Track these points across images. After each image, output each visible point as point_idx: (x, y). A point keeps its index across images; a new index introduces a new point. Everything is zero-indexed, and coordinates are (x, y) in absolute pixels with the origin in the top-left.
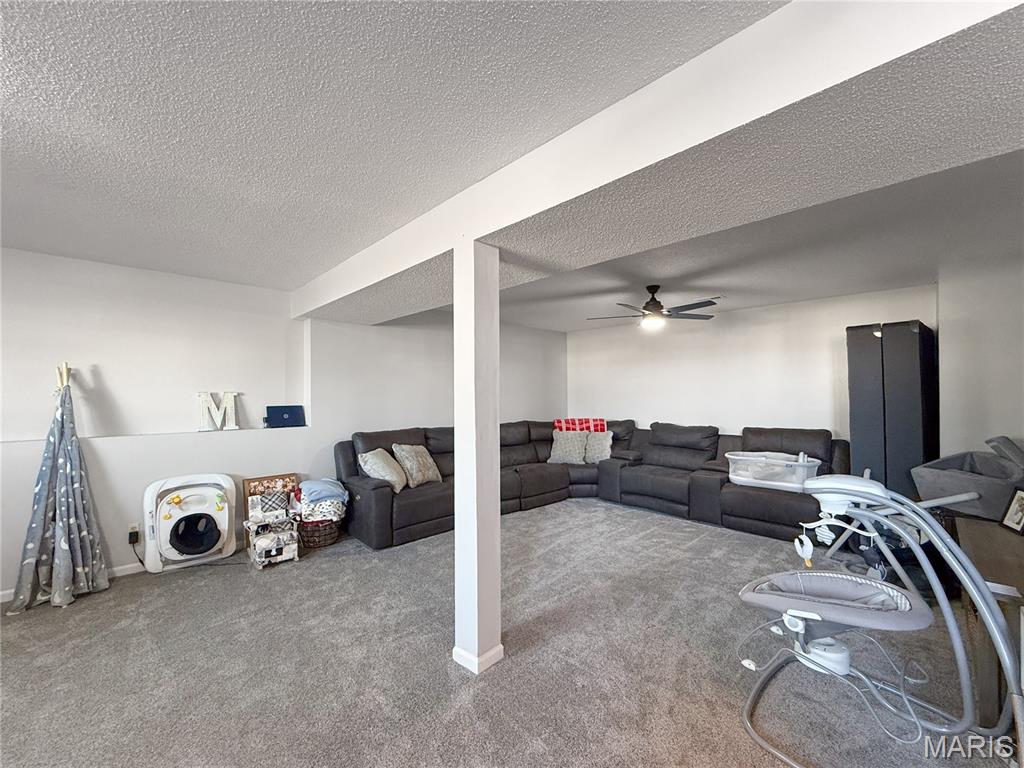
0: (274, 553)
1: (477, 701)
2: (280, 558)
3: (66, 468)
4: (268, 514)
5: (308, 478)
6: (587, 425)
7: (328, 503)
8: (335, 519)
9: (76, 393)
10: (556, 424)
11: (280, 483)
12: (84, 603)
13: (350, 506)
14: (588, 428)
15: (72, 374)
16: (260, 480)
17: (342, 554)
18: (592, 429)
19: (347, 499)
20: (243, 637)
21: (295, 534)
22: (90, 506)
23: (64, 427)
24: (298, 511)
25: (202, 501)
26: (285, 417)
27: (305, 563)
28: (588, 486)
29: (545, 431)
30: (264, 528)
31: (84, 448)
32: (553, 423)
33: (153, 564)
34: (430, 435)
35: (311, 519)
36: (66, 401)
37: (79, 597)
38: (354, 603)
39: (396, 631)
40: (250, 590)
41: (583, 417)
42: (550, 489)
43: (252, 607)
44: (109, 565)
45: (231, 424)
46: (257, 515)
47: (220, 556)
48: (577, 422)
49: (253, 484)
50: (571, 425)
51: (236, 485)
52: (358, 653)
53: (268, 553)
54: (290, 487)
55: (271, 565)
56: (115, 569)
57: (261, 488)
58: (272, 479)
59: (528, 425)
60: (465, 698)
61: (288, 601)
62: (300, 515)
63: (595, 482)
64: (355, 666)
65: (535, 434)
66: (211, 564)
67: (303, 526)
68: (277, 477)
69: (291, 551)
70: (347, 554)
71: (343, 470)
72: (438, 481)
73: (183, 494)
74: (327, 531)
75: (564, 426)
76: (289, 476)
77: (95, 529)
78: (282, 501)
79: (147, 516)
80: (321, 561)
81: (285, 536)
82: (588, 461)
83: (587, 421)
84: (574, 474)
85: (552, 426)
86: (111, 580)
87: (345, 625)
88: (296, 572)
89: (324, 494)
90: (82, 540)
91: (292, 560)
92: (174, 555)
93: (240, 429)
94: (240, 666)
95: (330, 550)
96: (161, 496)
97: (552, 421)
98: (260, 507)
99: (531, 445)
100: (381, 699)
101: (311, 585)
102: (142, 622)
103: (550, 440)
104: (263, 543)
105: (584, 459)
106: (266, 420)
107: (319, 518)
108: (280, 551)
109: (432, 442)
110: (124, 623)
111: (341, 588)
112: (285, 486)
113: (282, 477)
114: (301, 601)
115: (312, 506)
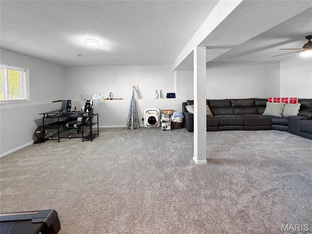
0: (165, 127)
1: (193, 169)
2: (166, 129)
3: (133, 105)
4: (165, 118)
5: (176, 111)
6: (286, 100)
7: (178, 118)
8: (180, 122)
9: (135, 91)
10: (269, 100)
11: (169, 112)
12: (135, 130)
13: (184, 119)
14: (287, 102)
15: (134, 87)
16: (165, 110)
17: (181, 131)
18: (289, 102)
19: (183, 117)
20: (154, 142)
21: (170, 124)
22: (136, 112)
23: (133, 97)
24: (171, 119)
25: (153, 114)
26: (171, 96)
27: (172, 131)
28: (283, 126)
29: (263, 103)
30: (164, 122)
31: (136, 101)
32: (267, 99)
33: (145, 126)
34: (210, 102)
35: (174, 121)
36: (133, 92)
37: (134, 128)
38: (177, 141)
39: (183, 150)
40: (159, 134)
41: (285, 97)
42: (259, 125)
43: (158, 137)
44: (139, 124)
45: (159, 97)
46: (163, 118)
47: (156, 126)
48: (281, 99)
49: (163, 111)
50: (277, 100)
51: (160, 111)
52: (173, 151)
53: (164, 127)
54: (171, 113)
55: (165, 130)
56: (140, 125)
57: (165, 113)
58: (167, 110)
59: (254, 100)
60: (190, 167)
61: (165, 138)
62: (172, 120)
63: (287, 125)
64: (171, 153)
65: (257, 103)
66: (155, 128)
67: (172, 123)
68: (168, 110)
69: (169, 128)
70: (182, 131)
71: (184, 110)
72: (211, 116)
73: (150, 112)
74: (179, 125)
75: (273, 100)
76: (171, 110)
77: (137, 117)
78: (169, 116)
79: (145, 115)
80: (175, 132)
81: (168, 124)
82: (284, 115)
83: (287, 99)
84: (274, 120)
85: (266, 100)
86: (139, 127)
87: (173, 145)
88: (169, 133)
89: (177, 115)
90: (135, 118)
91: (169, 130)
92: (148, 124)
93: (161, 98)
94: (152, 146)
95: (179, 130)
96: (147, 112)
97: (267, 98)
98: (164, 117)
99: (255, 107)
100: (173, 160)
101: (171, 136)
102: (141, 135)
103: (265, 106)
104: (163, 125)
105: (282, 114)
106: (167, 96)
107: (176, 121)
108: (167, 127)
109: (211, 104)
110: (139, 134)
111: (176, 138)
112: (170, 113)
113: (170, 110)
114: (167, 138)
115: (174, 118)
